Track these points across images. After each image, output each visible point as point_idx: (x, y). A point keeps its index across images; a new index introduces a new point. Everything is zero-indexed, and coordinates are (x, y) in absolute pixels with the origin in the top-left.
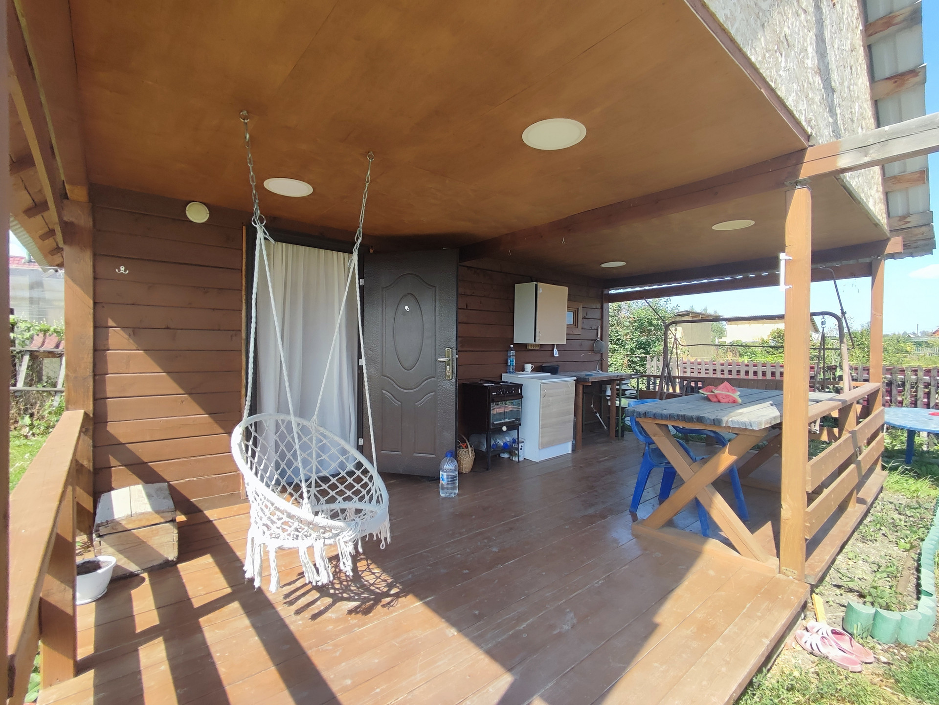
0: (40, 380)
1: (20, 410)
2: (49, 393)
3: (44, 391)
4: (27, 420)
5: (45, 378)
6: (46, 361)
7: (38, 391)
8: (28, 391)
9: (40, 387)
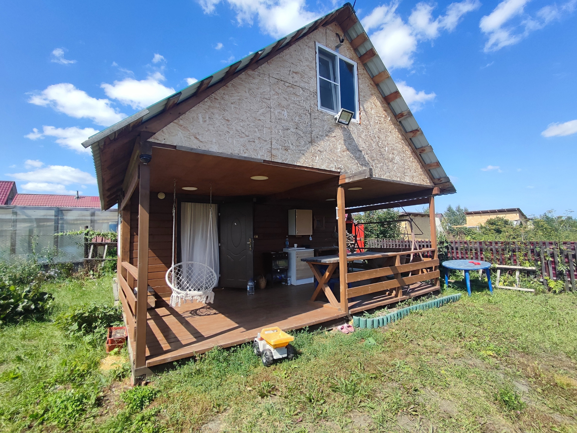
0: (96, 256)
1: (89, 268)
2: (99, 260)
3: (98, 260)
4: (91, 272)
5: (98, 255)
6: (99, 247)
7: (95, 260)
8: (92, 260)
9: (96, 259)
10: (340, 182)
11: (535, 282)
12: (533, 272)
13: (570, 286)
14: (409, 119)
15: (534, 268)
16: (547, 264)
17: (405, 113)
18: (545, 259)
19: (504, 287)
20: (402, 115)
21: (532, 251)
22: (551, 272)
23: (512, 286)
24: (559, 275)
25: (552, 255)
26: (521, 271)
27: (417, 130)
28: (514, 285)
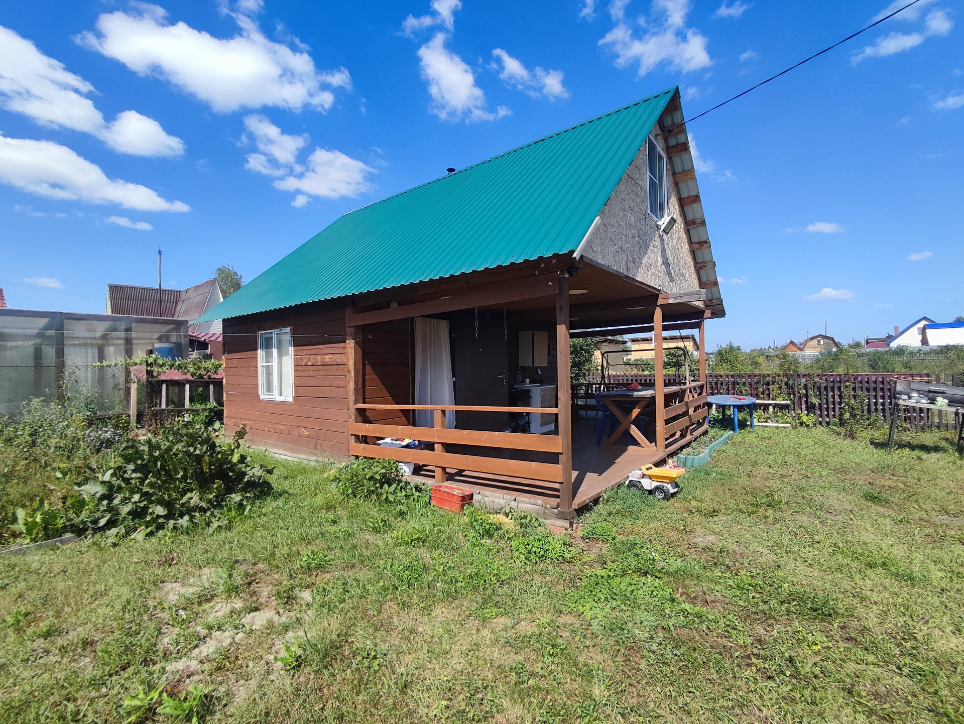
10: (659, 303)
11: (789, 416)
12: (786, 407)
13: (820, 419)
14: (700, 229)
15: (788, 402)
16: (800, 398)
17: (698, 221)
18: (799, 392)
19: (760, 424)
20: (693, 222)
21: (786, 384)
22: (804, 406)
23: (766, 422)
24: (810, 408)
25: (806, 388)
26: (775, 406)
27: (706, 242)
28: (769, 421)
